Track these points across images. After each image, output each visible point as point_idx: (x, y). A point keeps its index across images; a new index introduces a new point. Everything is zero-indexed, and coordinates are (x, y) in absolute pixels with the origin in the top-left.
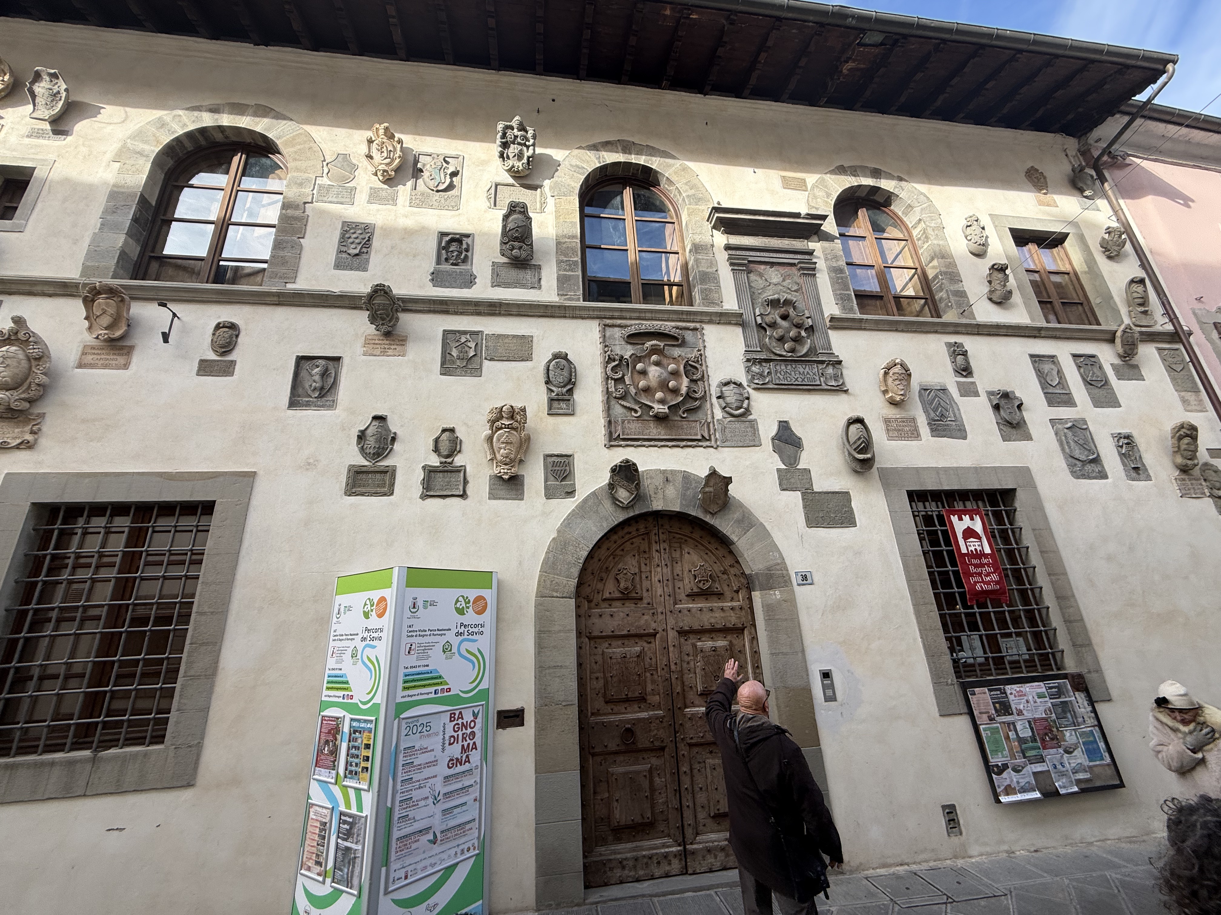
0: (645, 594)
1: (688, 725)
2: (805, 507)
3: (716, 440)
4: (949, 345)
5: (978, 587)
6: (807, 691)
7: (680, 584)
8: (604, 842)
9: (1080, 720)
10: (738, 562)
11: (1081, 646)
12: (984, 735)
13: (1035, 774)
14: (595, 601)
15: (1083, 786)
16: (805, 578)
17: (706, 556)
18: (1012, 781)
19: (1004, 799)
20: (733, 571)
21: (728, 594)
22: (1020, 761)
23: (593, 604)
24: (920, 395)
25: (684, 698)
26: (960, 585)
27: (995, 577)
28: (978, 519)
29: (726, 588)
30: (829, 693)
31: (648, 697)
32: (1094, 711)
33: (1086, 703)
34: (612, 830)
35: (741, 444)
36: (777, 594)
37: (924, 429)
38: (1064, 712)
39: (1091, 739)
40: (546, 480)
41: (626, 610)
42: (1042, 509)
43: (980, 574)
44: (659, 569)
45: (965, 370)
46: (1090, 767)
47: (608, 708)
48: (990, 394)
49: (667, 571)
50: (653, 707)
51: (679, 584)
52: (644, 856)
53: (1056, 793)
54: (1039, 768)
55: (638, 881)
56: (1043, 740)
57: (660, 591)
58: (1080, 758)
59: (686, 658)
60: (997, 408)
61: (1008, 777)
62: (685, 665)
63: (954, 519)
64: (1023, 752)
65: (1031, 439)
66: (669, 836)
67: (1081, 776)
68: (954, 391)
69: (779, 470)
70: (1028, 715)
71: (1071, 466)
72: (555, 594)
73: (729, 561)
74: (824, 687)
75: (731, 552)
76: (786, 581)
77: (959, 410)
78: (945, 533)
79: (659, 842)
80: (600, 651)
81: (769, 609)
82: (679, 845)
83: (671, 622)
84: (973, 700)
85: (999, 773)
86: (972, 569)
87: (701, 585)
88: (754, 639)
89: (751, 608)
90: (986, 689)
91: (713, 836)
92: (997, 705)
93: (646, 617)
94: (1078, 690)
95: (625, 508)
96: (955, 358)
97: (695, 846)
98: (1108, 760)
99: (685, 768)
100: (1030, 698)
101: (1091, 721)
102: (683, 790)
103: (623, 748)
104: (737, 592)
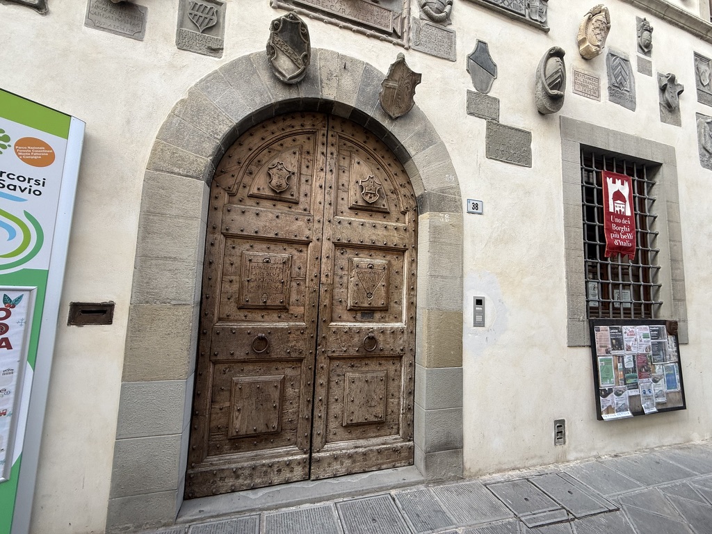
0: (302, 199)
1: (332, 338)
2: (488, 137)
3: (409, 40)
4: (639, 19)
5: (616, 243)
6: (459, 315)
7: (344, 195)
8: (218, 450)
9: (668, 357)
10: (409, 183)
11: (679, 300)
12: (599, 364)
13: (630, 397)
14: (239, 196)
15: (660, 407)
16: (476, 206)
17: (377, 172)
18: (613, 402)
19: (605, 417)
20: (403, 191)
21: (394, 212)
22: (621, 387)
23: (236, 199)
24: (608, 59)
25: (332, 311)
26: (602, 238)
27: (630, 236)
28: (626, 184)
29: (393, 208)
30: (479, 318)
31: (291, 307)
32: (678, 351)
33: (673, 344)
34: (230, 439)
35: (435, 53)
36: (445, 218)
37: (605, 93)
38: (659, 350)
39: (672, 372)
40: (181, 24)
41: (277, 212)
42: (676, 185)
43: (619, 232)
44: (322, 174)
45: (646, 48)
46: (667, 394)
47: (241, 314)
48: (660, 76)
49: (331, 178)
50: (296, 317)
51: (342, 195)
52: (264, 465)
53: (642, 413)
54: (633, 393)
55: (253, 488)
56: (640, 371)
57: (319, 198)
58: (662, 386)
59: (340, 272)
60: (663, 89)
61: (611, 400)
62: (337, 279)
63: (609, 181)
64: (625, 380)
65: (680, 125)
66: (295, 444)
67: (660, 400)
68: (634, 64)
69: (469, 92)
70: (634, 351)
71: (702, 155)
72: (176, 170)
73: (400, 180)
74: (476, 313)
75: (404, 171)
76: (457, 207)
77: (634, 83)
78: (600, 192)
79: (282, 450)
80: (238, 251)
81: (436, 231)
82: (305, 453)
83: (328, 232)
84: (597, 335)
85: (605, 396)
86: (614, 227)
87: (367, 198)
88: (414, 262)
89: (416, 231)
90: (608, 328)
91: (342, 444)
92: (614, 341)
93: (300, 223)
94: (671, 334)
95: (288, 85)
96: (642, 33)
97: (322, 454)
98: (679, 388)
99: (322, 380)
100: (638, 337)
101: (675, 359)
102: (316, 401)
103: (253, 357)
104: (404, 213)
